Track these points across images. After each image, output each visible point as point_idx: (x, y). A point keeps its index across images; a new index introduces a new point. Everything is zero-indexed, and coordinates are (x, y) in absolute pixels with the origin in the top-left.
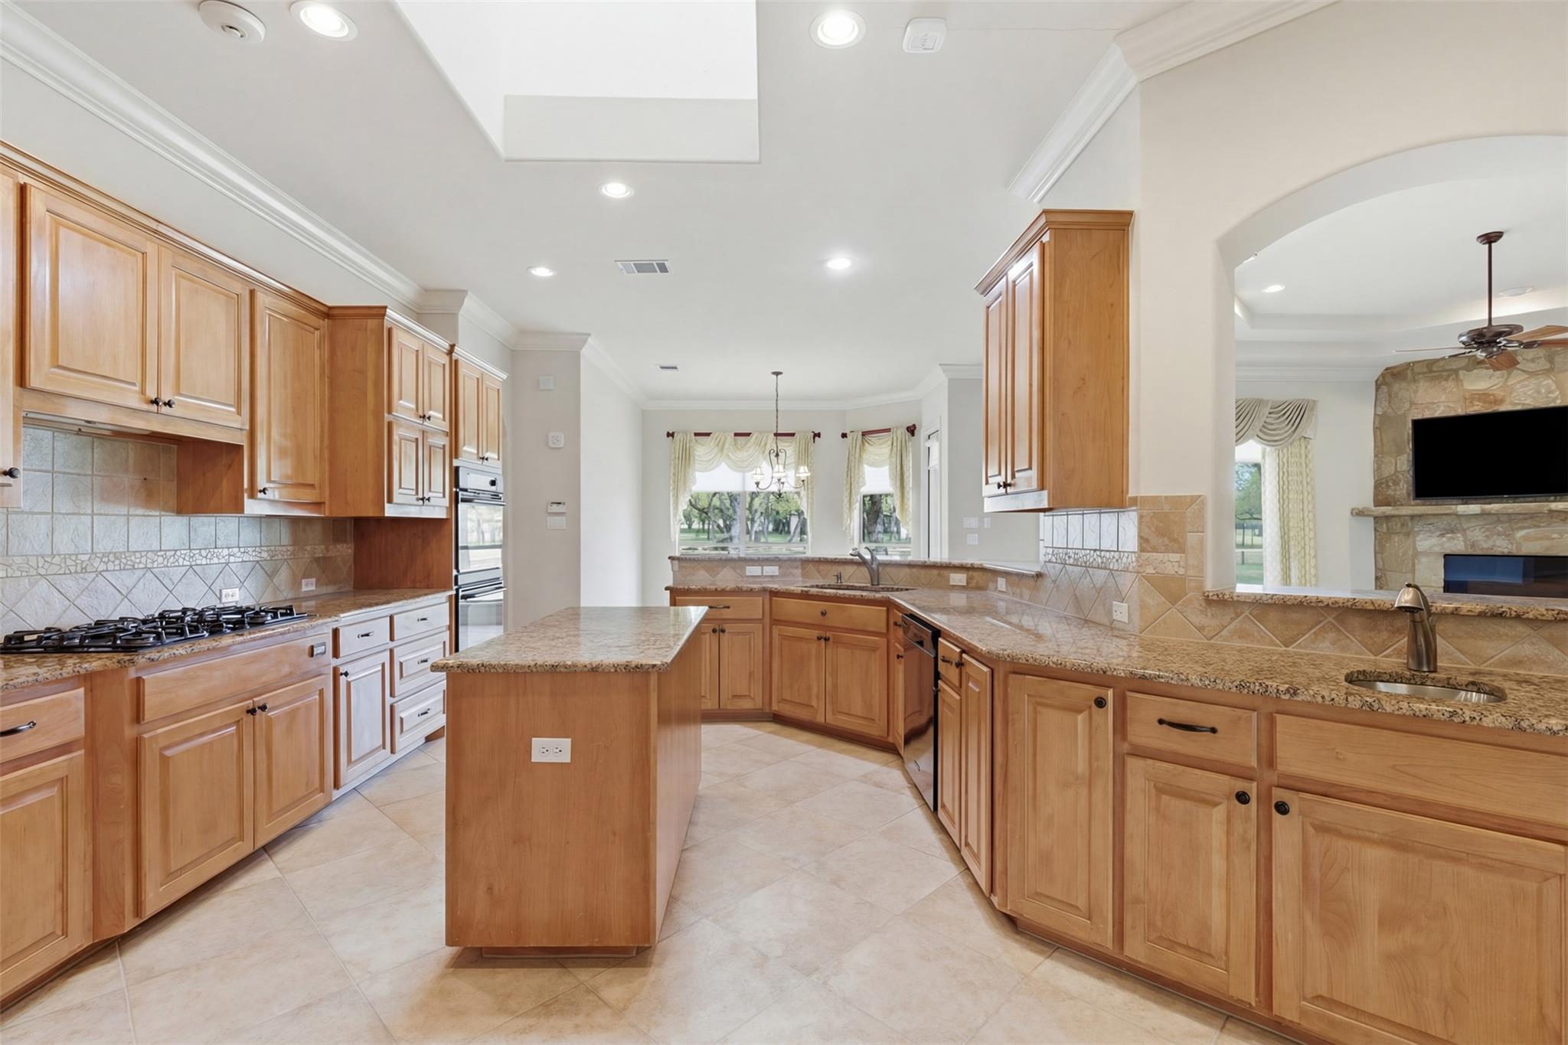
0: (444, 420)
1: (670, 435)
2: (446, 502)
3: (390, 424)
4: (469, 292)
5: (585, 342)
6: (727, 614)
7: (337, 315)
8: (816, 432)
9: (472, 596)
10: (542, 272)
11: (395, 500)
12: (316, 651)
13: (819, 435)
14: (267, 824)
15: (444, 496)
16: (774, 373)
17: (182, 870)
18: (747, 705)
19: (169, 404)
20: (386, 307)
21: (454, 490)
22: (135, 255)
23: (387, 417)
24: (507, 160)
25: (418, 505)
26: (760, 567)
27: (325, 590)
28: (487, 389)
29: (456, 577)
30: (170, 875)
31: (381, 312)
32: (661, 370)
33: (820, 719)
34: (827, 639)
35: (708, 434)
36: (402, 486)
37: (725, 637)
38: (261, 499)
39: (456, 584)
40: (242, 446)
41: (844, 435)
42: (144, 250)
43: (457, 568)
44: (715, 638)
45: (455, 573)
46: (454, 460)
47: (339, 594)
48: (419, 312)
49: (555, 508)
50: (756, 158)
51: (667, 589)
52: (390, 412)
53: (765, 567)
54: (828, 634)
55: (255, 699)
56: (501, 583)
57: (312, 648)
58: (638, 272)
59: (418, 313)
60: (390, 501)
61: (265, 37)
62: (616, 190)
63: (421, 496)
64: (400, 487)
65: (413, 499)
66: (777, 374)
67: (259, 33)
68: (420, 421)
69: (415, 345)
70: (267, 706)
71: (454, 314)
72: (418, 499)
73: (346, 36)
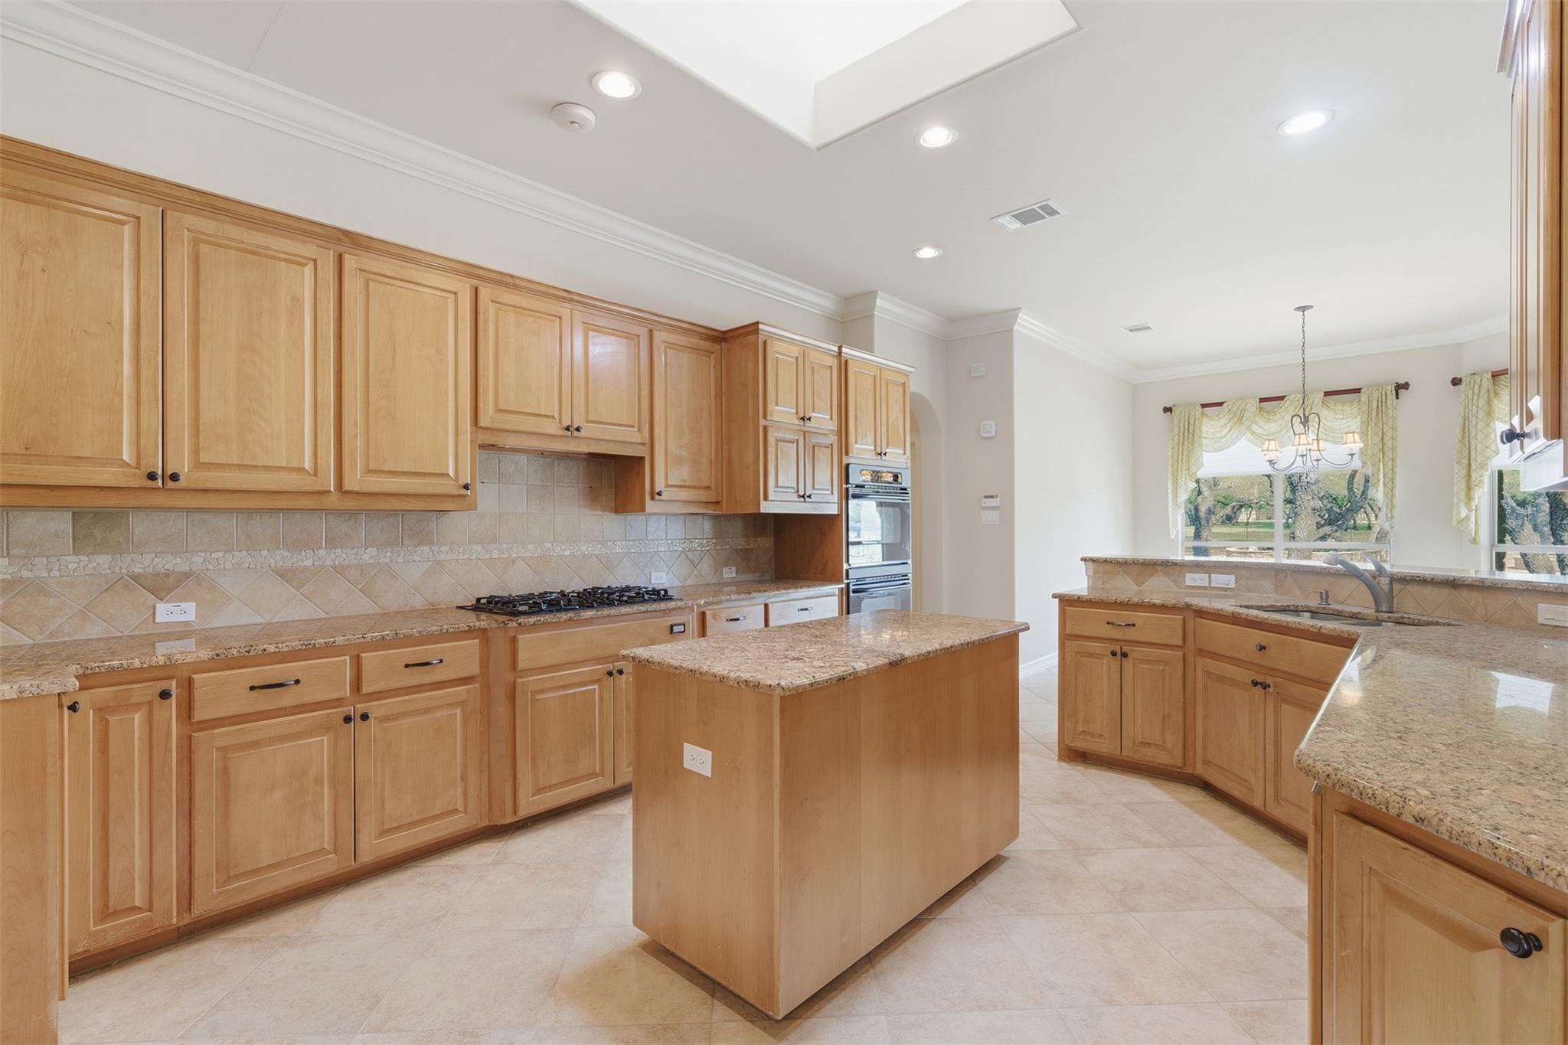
0: (831, 419)
1: (1168, 410)
2: (835, 498)
3: (765, 428)
4: (879, 292)
5: (1017, 316)
6: (1131, 634)
7: (732, 337)
8: (1402, 382)
9: (863, 590)
10: (927, 253)
11: (770, 498)
12: (676, 629)
13: (1406, 386)
14: (627, 768)
15: (832, 493)
16: (1298, 309)
17: (550, 788)
18: (1162, 758)
19: (578, 429)
20: (758, 323)
21: (844, 486)
22: (553, 321)
23: (762, 422)
24: (819, 149)
25: (799, 502)
26: (1207, 575)
27: (742, 577)
28: (887, 384)
29: (847, 571)
30: (540, 790)
31: (754, 327)
32: (1131, 333)
33: (1257, 803)
34: (1265, 686)
35: (1220, 404)
36: (780, 485)
37: (1128, 664)
38: (658, 500)
39: (847, 578)
40: (643, 458)
41: (1456, 382)
42: (560, 315)
43: (848, 561)
44: (1115, 663)
45: (845, 566)
46: (844, 457)
47: (761, 582)
48: (841, 320)
49: (990, 502)
50: (1073, 24)
51: (1055, 596)
52: (765, 417)
53: (1212, 575)
54: (1269, 680)
55: (616, 664)
56: (908, 579)
57: (672, 627)
58: (1025, 224)
59: (842, 323)
60: (766, 498)
61: (596, 123)
62: (936, 136)
63: (801, 493)
64: (777, 486)
65: (795, 497)
66: (1303, 309)
67: (590, 121)
68: (802, 423)
69: (795, 351)
70: (624, 671)
71: (870, 316)
72: (800, 496)
73: (635, 93)
